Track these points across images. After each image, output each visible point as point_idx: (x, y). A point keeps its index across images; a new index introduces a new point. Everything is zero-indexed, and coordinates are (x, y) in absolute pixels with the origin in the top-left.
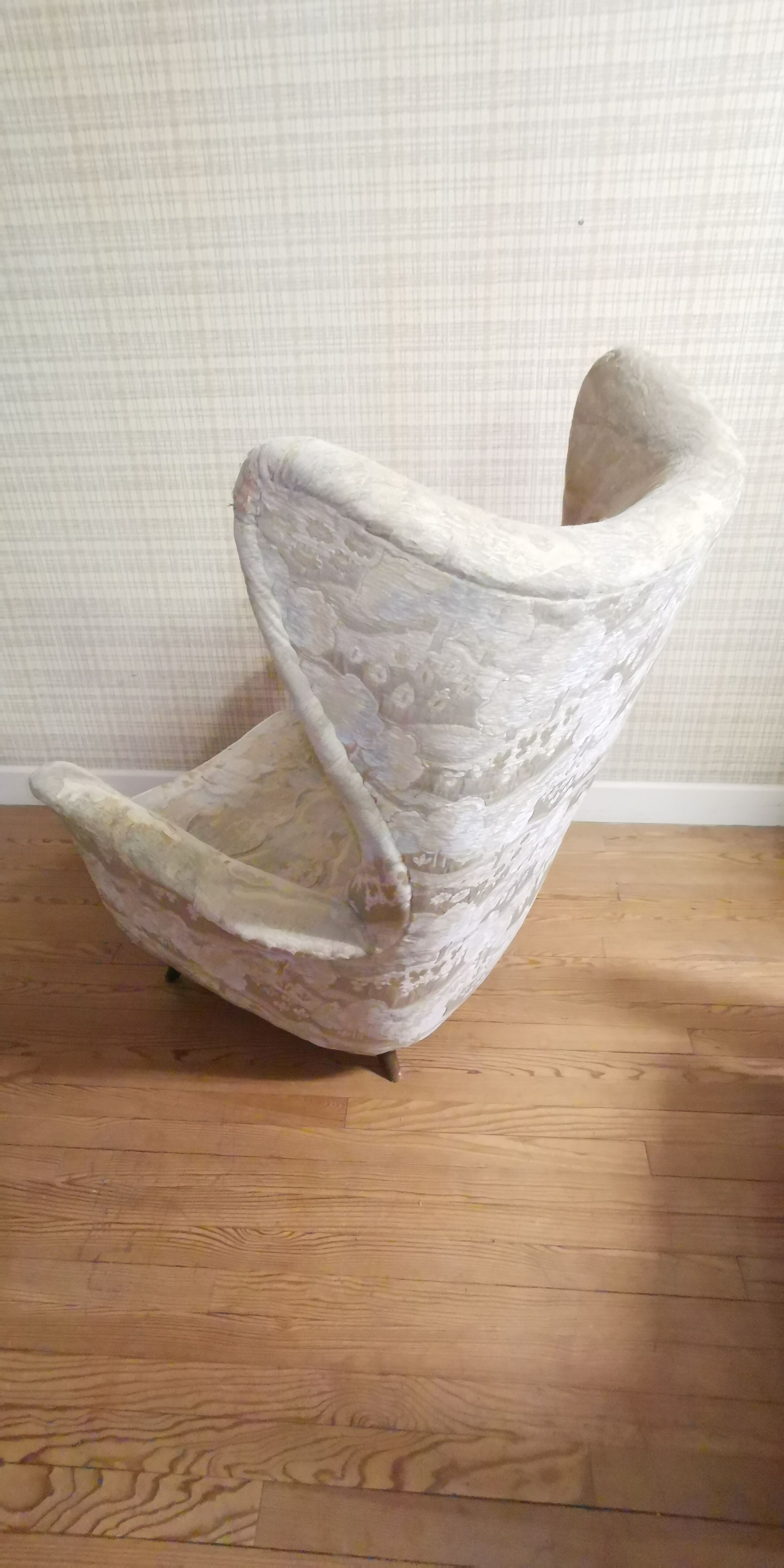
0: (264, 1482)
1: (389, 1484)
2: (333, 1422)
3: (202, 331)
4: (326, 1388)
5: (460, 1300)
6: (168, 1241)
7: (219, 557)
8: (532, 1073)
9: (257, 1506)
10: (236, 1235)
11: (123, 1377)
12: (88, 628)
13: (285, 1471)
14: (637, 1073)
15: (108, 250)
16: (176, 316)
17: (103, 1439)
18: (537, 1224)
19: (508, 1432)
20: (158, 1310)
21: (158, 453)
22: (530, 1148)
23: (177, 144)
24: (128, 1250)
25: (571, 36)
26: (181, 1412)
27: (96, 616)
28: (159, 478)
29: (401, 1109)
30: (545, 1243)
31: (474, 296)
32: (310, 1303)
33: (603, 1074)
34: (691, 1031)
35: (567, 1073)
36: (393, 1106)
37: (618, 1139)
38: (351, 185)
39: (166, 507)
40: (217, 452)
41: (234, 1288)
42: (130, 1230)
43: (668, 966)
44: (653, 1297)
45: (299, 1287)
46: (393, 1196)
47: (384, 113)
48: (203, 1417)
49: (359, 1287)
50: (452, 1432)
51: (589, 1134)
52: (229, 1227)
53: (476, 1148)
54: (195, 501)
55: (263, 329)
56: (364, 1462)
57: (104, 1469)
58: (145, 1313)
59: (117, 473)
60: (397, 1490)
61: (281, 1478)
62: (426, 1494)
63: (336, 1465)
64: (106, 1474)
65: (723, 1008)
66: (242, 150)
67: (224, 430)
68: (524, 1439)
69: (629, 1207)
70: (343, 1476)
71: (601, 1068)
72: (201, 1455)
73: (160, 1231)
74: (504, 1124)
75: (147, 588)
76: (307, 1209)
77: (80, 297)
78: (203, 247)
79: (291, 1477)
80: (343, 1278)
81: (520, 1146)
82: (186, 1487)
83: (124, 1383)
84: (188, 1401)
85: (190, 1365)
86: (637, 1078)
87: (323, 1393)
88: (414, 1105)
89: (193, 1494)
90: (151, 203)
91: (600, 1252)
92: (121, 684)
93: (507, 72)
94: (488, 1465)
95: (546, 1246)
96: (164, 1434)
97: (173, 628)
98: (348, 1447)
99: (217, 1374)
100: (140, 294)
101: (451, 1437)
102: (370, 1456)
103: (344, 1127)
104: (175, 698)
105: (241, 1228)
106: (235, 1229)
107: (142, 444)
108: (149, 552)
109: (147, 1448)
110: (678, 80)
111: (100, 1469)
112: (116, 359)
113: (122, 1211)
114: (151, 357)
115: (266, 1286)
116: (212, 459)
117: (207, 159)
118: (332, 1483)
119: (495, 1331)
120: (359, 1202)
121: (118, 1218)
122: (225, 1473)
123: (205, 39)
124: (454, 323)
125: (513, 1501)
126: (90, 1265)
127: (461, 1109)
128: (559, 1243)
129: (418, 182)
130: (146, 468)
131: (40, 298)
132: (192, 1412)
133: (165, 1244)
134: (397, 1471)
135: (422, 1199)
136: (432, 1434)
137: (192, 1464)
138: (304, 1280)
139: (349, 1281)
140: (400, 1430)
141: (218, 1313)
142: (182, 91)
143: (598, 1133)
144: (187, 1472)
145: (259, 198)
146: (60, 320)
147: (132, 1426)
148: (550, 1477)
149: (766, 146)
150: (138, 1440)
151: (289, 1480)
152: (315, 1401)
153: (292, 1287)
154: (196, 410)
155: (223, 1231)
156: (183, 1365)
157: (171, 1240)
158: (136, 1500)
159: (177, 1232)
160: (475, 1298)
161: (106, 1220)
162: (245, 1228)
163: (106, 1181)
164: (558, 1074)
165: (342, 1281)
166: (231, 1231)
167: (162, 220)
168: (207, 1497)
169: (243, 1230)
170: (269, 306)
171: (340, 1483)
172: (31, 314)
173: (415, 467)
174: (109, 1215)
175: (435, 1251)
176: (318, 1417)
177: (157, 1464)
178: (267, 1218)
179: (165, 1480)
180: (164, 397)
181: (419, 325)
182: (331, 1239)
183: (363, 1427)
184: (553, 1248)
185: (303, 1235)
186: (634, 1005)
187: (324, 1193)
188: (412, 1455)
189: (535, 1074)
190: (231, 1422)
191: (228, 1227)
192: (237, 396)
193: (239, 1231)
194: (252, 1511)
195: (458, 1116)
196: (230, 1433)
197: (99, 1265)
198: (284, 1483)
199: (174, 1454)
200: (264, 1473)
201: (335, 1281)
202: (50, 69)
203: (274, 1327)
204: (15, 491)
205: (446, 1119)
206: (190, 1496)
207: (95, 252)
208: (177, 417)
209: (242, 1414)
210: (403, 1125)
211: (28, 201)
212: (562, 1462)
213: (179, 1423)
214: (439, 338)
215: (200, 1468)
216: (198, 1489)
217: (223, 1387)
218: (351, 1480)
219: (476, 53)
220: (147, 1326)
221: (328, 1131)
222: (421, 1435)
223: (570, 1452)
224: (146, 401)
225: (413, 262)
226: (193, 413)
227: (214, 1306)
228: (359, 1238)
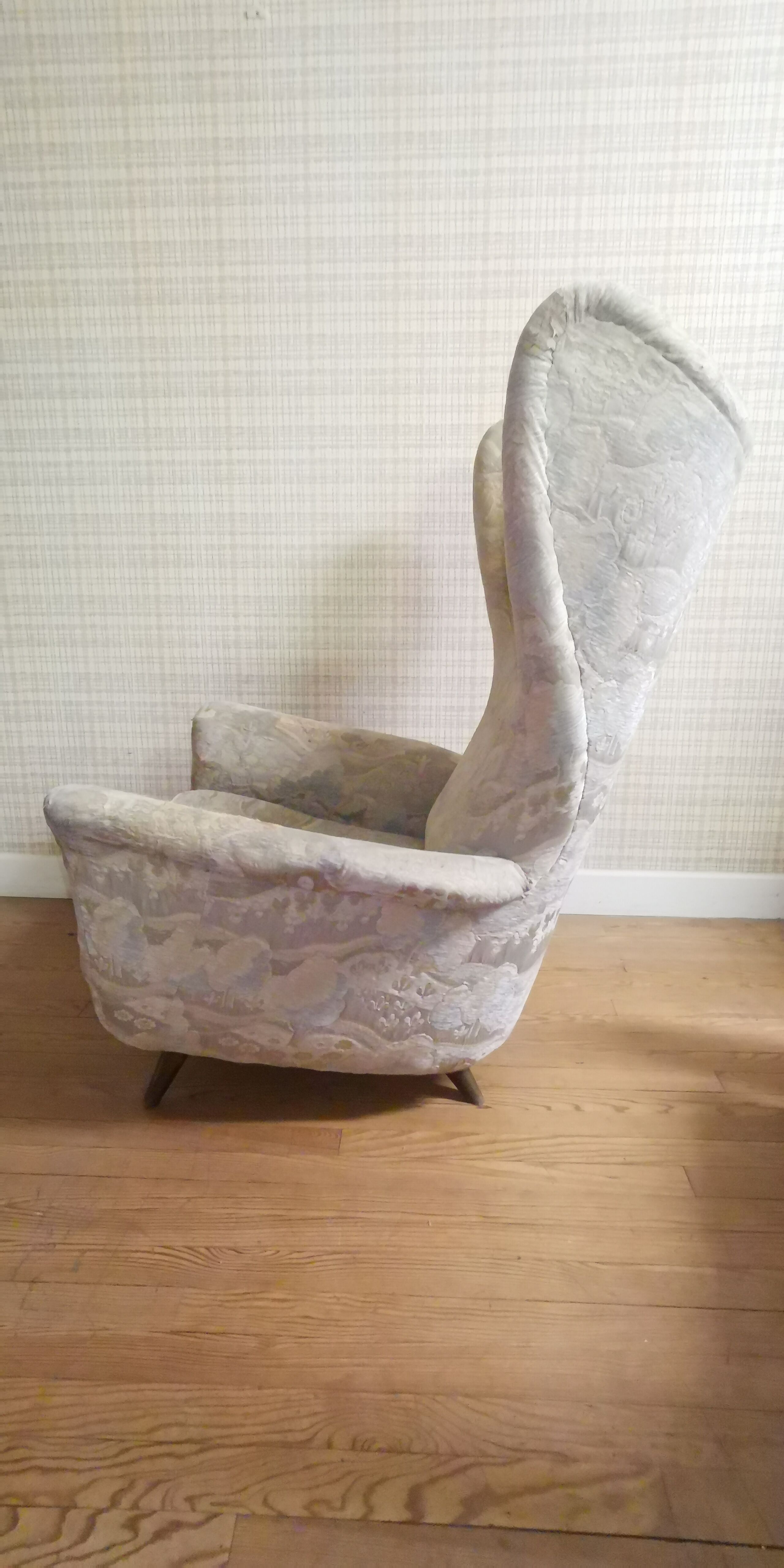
0: (238, 1515)
1: (405, 1515)
2: (329, 1445)
3: (228, 428)
4: (319, 1409)
5: (483, 1316)
6: (125, 1261)
7: (226, 633)
8: (549, 1108)
9: (227, 1544)
10: (209, 1255)
11: (56, 1400)
12: (90, 703)
13: (265, 1502)
14: (665, 1108)
15: (153, 360)
16: (207, 415)
17: (24, 1471)
18: (569, 1242)
19: (558, 1454)
20: (107, 1329)
21: (177, 533)
22: (554, 1173)
23: (222, 279)
24: (75, 1270)
25: (547, 210)
26: (130, 1437)
27: (99, 691)
28: (176, 556)
29: (404, 1138)
30: (581, 1259)
31: (469, 403)
32: (300, 1320)
33: (627, 1108)
34: (719, 1074)
35: (588, 1108)
36: (394, 1136)
37: (652, 1164)
38: (366, 314)
39: (180, 584)
40: (232, 534)
41: (204, 1306)
42: (79, 1250)
43: (686, 1021)
44: (716, 1311)
45: (285, 1305)
46: (398, 1217)
47: (396, 260)
48: (161, 1443)
49: (359, 1304)
50: (484, 1455)
51: (621, 1160)
52: (201, 1247)
53: (493, 1173)
54: (207, 579)
55: (283, 427)
56: (370, 1490)
57: (20, 1506)
58: (92, 1333)
59: (136, 552)
60: (415, 1522)
61: (261, 1510)
62: (452, 1525)
63: (333, 1493)
64: (25, 1514)
65: (750, 1055)
66: (276, 284)
67: (241, 514)
68: (575, 1461)
69: (674, 1226)
70: (343, 1508)
71: (624, 1104)
72: (154, 1485)
73: (116, 1251)
74: (522, 1152)
75: (153, 662)
76: (294, 1230)
77: (123, 397)
78: (237, 359)
79: (272, 1508)
80: (338, 1295)
81: (543, 1171)
82: (132, 1525)
83: (57, 1407)
84: (142, 1425)
85: (143, 1386)
86: (666, 1111)
87: (315, 1414)
88: (417, 1135)
89: (141, 1533)
90: (195, 323)
91: (646, 1267)
92: (115, 763)
93: (496, 234)
94: (532, 1490)
95: (582, 1263)
96: (108, 1462)
97: (175, 704)
98: (349, 1473)
99: (182, 1395)
100: (176, 396)
101: (482, 1460)
102: (379, 1483)
103: (338, 1155)
104: (169, 778)
105: (214, 1248)
106: (207, 1248)
107: (163, 525)
108: (159, 628)
109: (83, 1479)
110: (633, 243)
111: (14, 1507)
112: (148, 449)
113: (71, 1233)
114: (180, 449)
115: (244, 1304)
116: (227, 540)
117: (246, 291)
118: (329, 1514)
119: (530, 1347)
120: (356, 1222)
121: (65, 1239)
122: (186, 1506)
123: (252, 204)
124: (452, 425)
125: (569, 1533)
126: (27, 1286)
127: (472, 1139)
128: (597, 1260)
129: (422, 313)
130: (164, 547)
131: (87, 398)
132: (145, 1437)
133: (122, 1264)
134: (414, 1499)
135: (431, 1219)
136: (458, 1456)
137: (141, 1497)
138: (291, 1297)
139: (345, 1298)
140: (416, 1453)
141: (184, 1332)
142: (230, 240)
143: (629, 1159)
144: (135, 1506)
145: (287, 322)
146: (103, 416)
147: (65, 1454)
148: (615, 1503)
149: (708, 293)
150: (73, 1470)
151: (274, 1514)
152: (306, 1423)
153: (277, 1304)
154: (216, 495)
155: (195, 1251)
156: (135, 1387)
157: (130, 1260)
158: (63, 1542)
159: (137, 1251)
160: (502, 1314)
161: (51, 1241)
162: (220, 1248)
163: (54, 1204)
164: (577, 1108)
165: (338, 1299)
166: (203, 1250)
167: (203, 337)
168: (159, 1535)
169: (218, 1250)
170: (289, 408)
171: (339, 1515)
172: (77, 410)
173: (415, 550)
174: (53, 1236)
175: (449, 1268)
176: (309, 1440)
177: (96, 1498)
178: (245, 1238)
179: (104, 1516)
180: (188, 483)
181: (421, 426)
182: (325, 1258)
183: (368, 1450)
184: (590, 1264)
185: (291, 1254)
186: (652, 1052)
187: (316, 1214)
188: (433, 1481)
189: (552, 1108)
190: (194, 1448)
191: (198, 1247)
192: (255, 483)
193: (212, 1250)
194: (222, 1550)
195: (468, 1145)
196: (195, 1460)
197: (35, 1285)
198: (262, 1517)
199: (117, 1485)
200: (239, 1505)
201: (330, 1298)
202: (122, 222)
203: (253, 1345)
204: (38, 567)
205: (454, 1147)
206: (136, 1535)
207: (141, 360)
208: (198, 501)
209: (210, 1439)
210: (406, 1152)
211: (88, 319)
212: (630, 1485)
213: (127, 1450)
214: (438, 437)
215: (153, 1500)
216: (147, 1527)
217: (187, 1409)
218: (354, 1510)
219: (471, 219)
220: (93, 1346)
221: (318, 1158)
222: (443, 1458)
223: (637, 1474)
224: (172, 486)
225: (417, 374)
226: (214, 498)
227: (181, 1324)
228: (357, 1256)
